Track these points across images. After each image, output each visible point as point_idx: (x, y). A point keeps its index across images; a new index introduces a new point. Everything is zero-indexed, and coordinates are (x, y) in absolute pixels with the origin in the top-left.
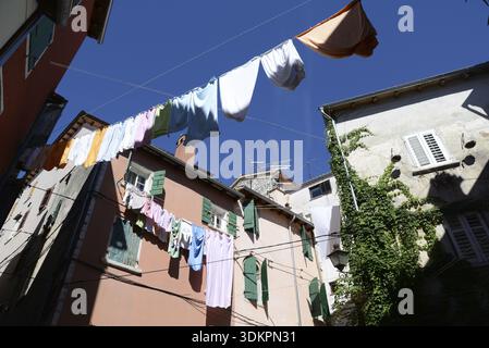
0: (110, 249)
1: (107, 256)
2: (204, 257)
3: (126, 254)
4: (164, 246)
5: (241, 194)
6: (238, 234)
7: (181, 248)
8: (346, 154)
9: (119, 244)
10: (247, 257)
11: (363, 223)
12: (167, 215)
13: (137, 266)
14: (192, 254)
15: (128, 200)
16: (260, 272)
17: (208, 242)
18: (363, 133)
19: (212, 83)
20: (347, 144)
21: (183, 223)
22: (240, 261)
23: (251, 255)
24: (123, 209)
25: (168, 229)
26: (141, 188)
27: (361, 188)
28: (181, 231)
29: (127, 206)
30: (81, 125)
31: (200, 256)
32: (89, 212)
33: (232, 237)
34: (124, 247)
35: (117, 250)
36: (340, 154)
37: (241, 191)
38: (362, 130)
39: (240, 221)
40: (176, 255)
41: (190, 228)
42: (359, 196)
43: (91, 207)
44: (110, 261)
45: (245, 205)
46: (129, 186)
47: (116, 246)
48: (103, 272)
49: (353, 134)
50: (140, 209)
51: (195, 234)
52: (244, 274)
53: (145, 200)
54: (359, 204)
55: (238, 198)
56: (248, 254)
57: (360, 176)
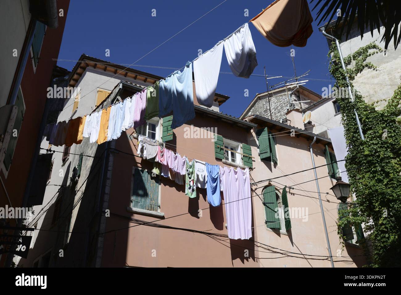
0: (133, 198)
1: (132, 205)
2: (222, 193)
3: (148, 201)
4: (181, 188)
5: (252, 124)
6: (254, 165)
7: (197, 188)
8: (352, 78)
9: (141, 192)
10: (266, 187)
11: (367, 153)
12: (181, 159)
13: (159, 210)
14: (209, 192)
15: (142, 151)
16: (281, 200)
17: (223, 178)
18: (371, 51)
19: (188, 66)
20: (352, 66)
21: (196, 164)
22: (259, 191)
23: (270, 185)
24: (139, 160)
25: (183, 172)
26: (153, 136)
27: (367, 116)
28: (196, 172)
29: (142, 157)
30: (84, 69)
31: (218, 192)
32: (110, 168)
33: (247, 170)
34: (146, 195)
35: (139, 198)
36: (344, 78)
37: (252, 121)
38: (369, 47)
39: (255, 152)
40: (194, 195)
41: (204, 167)
42: (364, 123)
43: (111, 163)
44: (135, 209)
45: (258, 134)
46: (141, 138)
47: (138, 195)
48: (130, 219)
49: (359, 54)
50: (155, 158)
51: (210, 172)
52: (264, 204)
53: (157, 149)
54: (364, 133)
55: (251, 128)
56: (266, 183)
57: (367, 101)
